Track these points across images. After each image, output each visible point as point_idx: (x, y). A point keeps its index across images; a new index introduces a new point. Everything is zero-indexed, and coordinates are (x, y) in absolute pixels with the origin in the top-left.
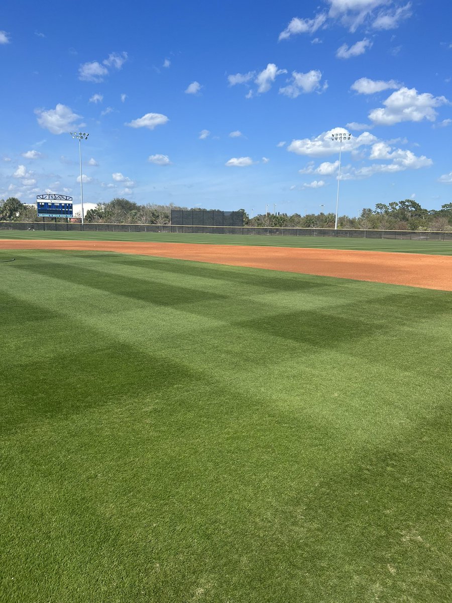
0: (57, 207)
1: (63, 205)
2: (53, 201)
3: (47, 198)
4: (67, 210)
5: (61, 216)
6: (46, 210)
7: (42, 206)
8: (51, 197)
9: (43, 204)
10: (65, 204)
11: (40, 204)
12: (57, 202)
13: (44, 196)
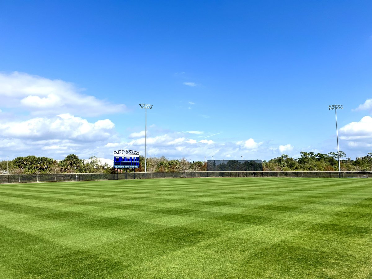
0: (128, 160)
1: (132, 158)
2: (126, 156)
3: (122, 153)
4: (135, 162)
5: (130, 167)
6: (120, 162)
7: (117, 159)
8: (124, 152)
9: (118, 158)
10: (134, 158)
11: (116, 158)
12: (128, 156)
13: (119, 152)
